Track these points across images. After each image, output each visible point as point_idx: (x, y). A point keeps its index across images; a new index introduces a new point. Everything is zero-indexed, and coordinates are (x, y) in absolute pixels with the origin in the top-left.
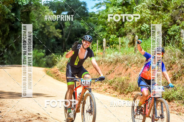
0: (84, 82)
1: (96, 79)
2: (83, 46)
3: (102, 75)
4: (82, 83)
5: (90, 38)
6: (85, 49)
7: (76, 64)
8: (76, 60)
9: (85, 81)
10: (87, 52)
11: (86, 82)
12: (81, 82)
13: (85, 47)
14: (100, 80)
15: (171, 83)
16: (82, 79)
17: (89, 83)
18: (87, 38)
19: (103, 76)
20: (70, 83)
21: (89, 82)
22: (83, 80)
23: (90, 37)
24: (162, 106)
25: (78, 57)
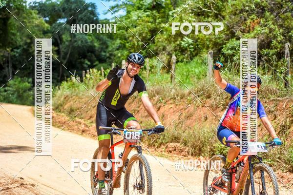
0: (128, 136)
1: (150, 130)
2: (127, 71)
3: (159, 124)
4: (126, 137)
5: (139, 59)
6: (131, 77)
7: (114, 103)
8: (115, 96)
9: (130, 133)
10: (134, 82)
12: (125, 135)
13: (131, 73)
14: (156, 132)
15: (277, 137)
17: (137, 137)
18: (135, 58)
19: (161, 125)
21: (137, 135)
22: (127, 133)
23: (139, 57)
24: (262, 177)
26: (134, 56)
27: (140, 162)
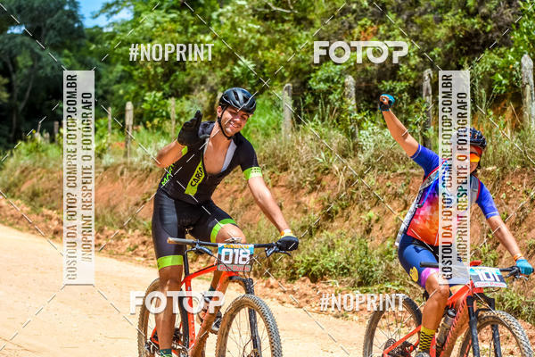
0: (227, 258)
1: (269, 246)
4: (223, 259)
5: (246, 100)
6: (229, 138)
7: (191, 191)
8: (194, 177)
9: (231, 251)
11: (234, 255)
12: (220, 256)
14: (281, 248)
15: (523, 258)
16: (223, 247)
17: (244, 259)
18: (237, 99)
19: (292, 235)
20: (170, 261)
21: (244, 256)
22: (224, 251)
24: (496, 339)
25: (200, 165)
26: (236, 94)
27: (250, 311)
